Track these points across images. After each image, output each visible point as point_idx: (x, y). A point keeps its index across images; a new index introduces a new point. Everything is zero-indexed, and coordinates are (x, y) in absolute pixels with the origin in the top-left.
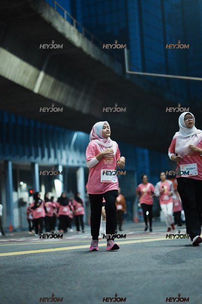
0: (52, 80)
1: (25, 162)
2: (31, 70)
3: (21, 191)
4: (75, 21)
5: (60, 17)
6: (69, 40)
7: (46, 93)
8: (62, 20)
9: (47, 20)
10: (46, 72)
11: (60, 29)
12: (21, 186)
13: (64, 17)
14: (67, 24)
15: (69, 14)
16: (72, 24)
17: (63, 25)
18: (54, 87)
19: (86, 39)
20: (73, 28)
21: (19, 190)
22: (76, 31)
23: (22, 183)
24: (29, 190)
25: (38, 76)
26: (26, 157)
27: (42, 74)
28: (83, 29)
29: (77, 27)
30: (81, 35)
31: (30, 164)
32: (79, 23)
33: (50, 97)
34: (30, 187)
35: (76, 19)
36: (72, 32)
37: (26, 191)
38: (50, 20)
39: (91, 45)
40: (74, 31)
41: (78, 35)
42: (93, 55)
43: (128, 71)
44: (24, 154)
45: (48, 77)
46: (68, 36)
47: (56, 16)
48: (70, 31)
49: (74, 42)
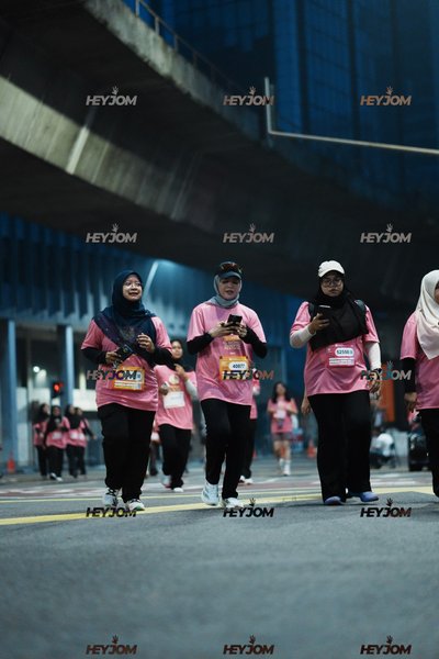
0: (106, 146)
1: (44, 323)
2: (62, 123)
3: (35, 386)
4: (157, 19)
5: (127, 10)
6: (146, 60)
7: (93, 176)
8: (131, 17)
9: (97, 16)
10: (94, 130)
11: (125, 37)
12: (34, 374)
13: (134, 11)
14: (141, 26)
15: (145, 4)
16: (151, 25)
17: (133, 27)
18: (110, 162)
19: (180, 58)
20: (153, 35)
21: (30, 384)
22: (160, 39)
23: (36, 369)
24: (51, 385)
25: (75, 138)
26: (46, 313)
27: (84, 134)
28: (176, 37)
29: (162, 34)
30: (170, 49)
31: (54, 328)
32: (163, 23)
33: (99, 185)
34: (55, 379)
35: (159, 14)
36: (151, 43)
37: (45, 387)
38: (105, 16)
40: (155, 40)
41: (165, 50)
42: (195, 94)
43: (270, 131)
44: (42, 306)
45: (97, 140)
46: (142, 51)
47: (118, 8)
48: (147, 41)
49: (154, 65)
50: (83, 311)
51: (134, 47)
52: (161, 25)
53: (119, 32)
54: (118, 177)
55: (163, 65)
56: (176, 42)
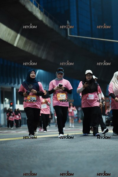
0: (25, 39)
1: (8, 86)
2: (13, 33)
3: (5, 103)
4: (38, 5)
5: (30, 2)
6: (35, 16)
7: (21, 47)
8: (32, 4)
9: (22, 4)
10: (21, 34)
11: (30, 10)
12: (5, 100)
13: (32, 3)
14: (34, 7)
15: (35, 1)
16: (37, 6)
17: (32, 7)
18: (26, 43)
19: (45, 15)
20: (37, 9)
21: (4, 103)
22: (39, 10)
23: (6, 99)
24: (10, 103)
25: (16, 37)
26: (8, 84)
27: (19, 36)
28: (44, 10)
29: (40, 9)
30: (42, 13)
31: (11, 88)
32: (41, 6)
33: (23, 49)
34: (11, 101)
35: (39, 3)
36: (37, 11)
37: (8, 104)
38: (24, 4)
39: (48, 19)
40: (38, 10)
41: (41, 13)
42: (49, 25)
43: (69, 35)
44: (8, 82)
45: (22, 37)
46: (34, 13)
47: (28, 2)
48: (36, 11)
49: (38, 17)
50: (19, 83)
51: (32, 12)
52: (39, 6)
53: (28, 8)
54: (28, 47)
55: (40, 17)
56: (43, 11)
